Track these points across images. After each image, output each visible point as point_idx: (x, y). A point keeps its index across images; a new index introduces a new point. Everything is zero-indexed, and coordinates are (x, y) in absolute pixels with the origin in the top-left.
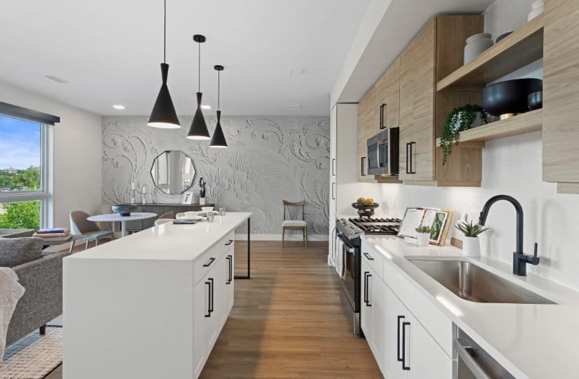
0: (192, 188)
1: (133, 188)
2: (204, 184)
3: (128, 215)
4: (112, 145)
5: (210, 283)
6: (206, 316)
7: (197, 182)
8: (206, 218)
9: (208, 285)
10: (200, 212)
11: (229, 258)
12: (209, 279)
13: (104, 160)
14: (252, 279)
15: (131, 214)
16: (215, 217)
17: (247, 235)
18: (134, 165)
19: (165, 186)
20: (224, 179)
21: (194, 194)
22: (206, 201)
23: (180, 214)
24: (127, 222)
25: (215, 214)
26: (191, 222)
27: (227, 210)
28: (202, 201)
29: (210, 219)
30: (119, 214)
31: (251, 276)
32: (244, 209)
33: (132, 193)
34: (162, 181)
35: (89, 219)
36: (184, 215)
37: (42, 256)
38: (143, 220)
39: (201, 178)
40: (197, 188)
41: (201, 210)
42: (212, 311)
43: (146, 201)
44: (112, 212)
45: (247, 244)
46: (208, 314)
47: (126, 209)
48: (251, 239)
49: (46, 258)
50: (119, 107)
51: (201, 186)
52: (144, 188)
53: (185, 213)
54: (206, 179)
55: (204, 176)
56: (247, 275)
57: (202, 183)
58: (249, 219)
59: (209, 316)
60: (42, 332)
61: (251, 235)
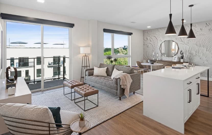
0: (177, 55)
1: (153, 54)
2: (183, 53)
3: (153, 64)
4: (146, 40)
5: (190, 91)
6: (188, 102)
7: (179, 52)
8: (186, 67)
9: (189, 91)
10: (183, 65)
11: (198, 84)
12: (189, 89)
13: (144, 45)
14: (210, 97)
15: (154, 63)
16: (190, 67)
17: (207, 78)
18: (154, 46)
19: (164, 54)
20: (193, 51)
21: (178, 57)
22: (184, 60)
23: (174, 65)
24: (152, 66)
25: (190, 66)
26: (180, 68)
27: (196, 65)
28: (182, 61)
29: (188, 68)
30: (150, 63)
31: (209, 96)
32: (205, 65)
33: (153, 56)
34: (163, 51)
35: (141, 64)
36: (176, 65)
37: (134, 73)
38: (157, 66)
39: (181, 51)
40: (179, 55)
41: (183, 64)
42: (191, 101)
43: (158, 59)
44: (148, 62)
45: (207, 82)
46: (189, 102)
47: (153, 62)
48: (209, 80)
49: (135, 73)
50: (149, 27)
51: (181, 54)
52: (157, 54)
53: (177, 65)
54: (183, 51)
55: (183, 50)
56: (207, 95)
57: (182, 53)
58: (208, 70)
59: (190, 103)
60: (134, 94)
61: (209, 78)
